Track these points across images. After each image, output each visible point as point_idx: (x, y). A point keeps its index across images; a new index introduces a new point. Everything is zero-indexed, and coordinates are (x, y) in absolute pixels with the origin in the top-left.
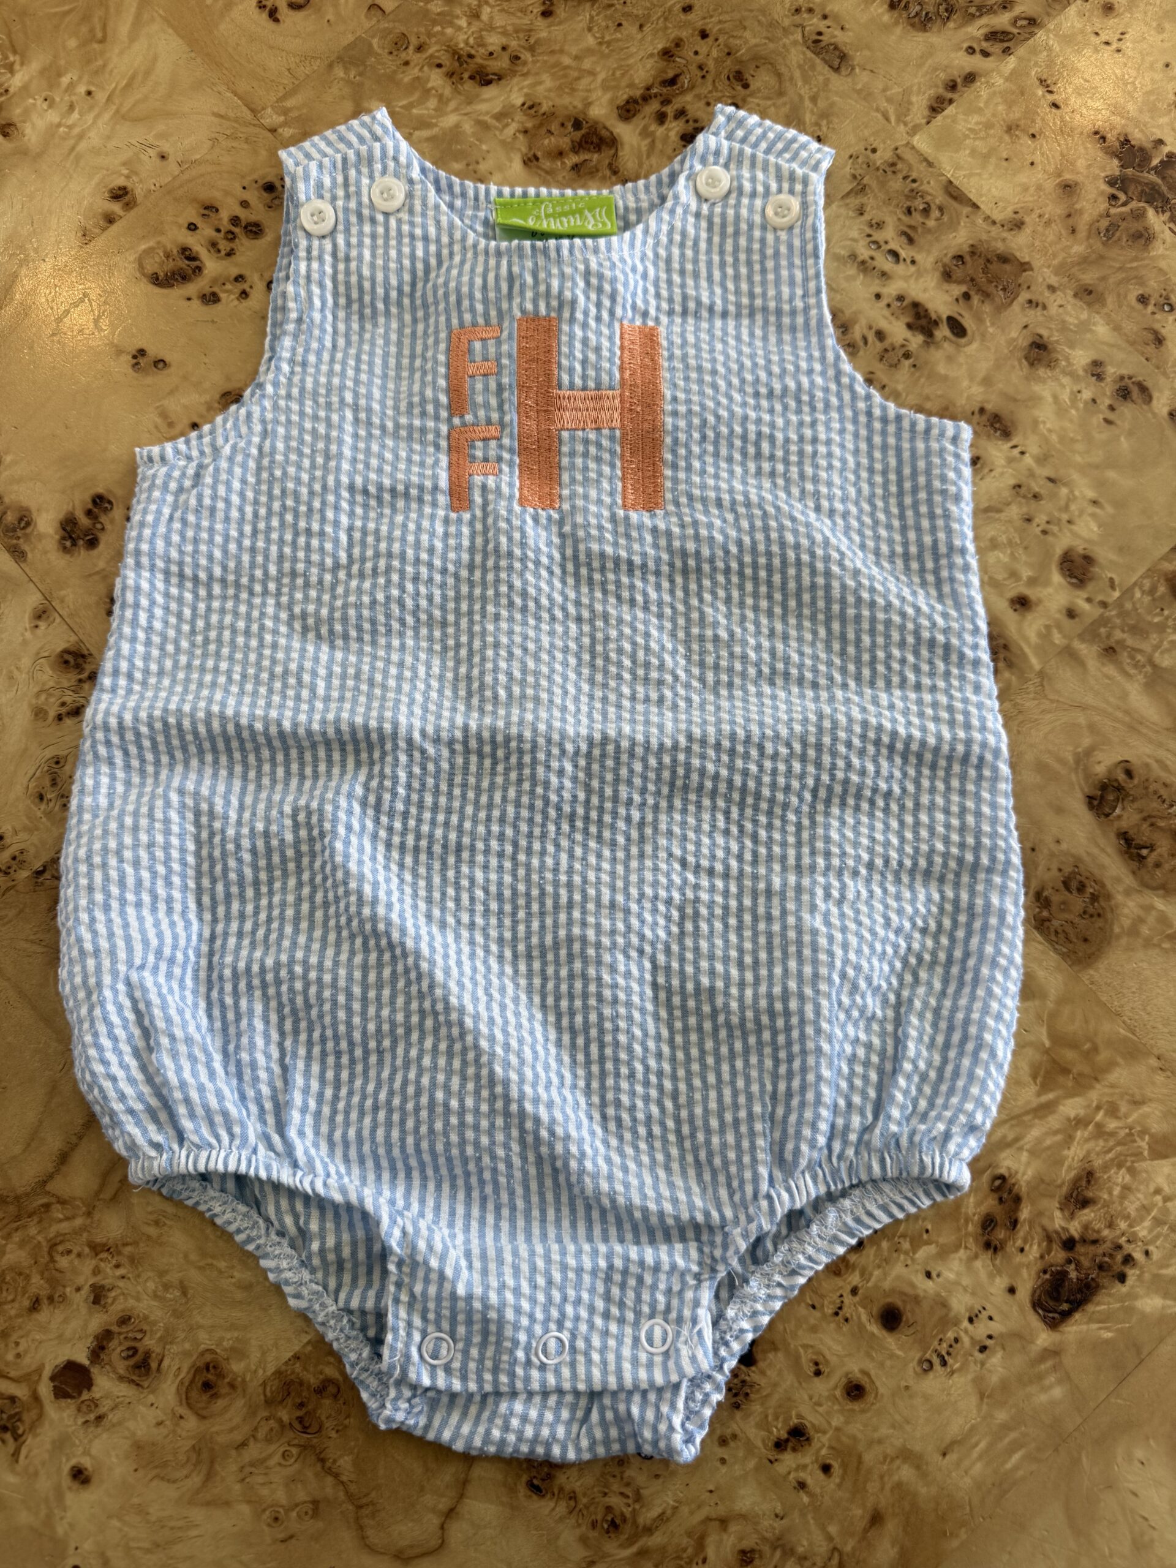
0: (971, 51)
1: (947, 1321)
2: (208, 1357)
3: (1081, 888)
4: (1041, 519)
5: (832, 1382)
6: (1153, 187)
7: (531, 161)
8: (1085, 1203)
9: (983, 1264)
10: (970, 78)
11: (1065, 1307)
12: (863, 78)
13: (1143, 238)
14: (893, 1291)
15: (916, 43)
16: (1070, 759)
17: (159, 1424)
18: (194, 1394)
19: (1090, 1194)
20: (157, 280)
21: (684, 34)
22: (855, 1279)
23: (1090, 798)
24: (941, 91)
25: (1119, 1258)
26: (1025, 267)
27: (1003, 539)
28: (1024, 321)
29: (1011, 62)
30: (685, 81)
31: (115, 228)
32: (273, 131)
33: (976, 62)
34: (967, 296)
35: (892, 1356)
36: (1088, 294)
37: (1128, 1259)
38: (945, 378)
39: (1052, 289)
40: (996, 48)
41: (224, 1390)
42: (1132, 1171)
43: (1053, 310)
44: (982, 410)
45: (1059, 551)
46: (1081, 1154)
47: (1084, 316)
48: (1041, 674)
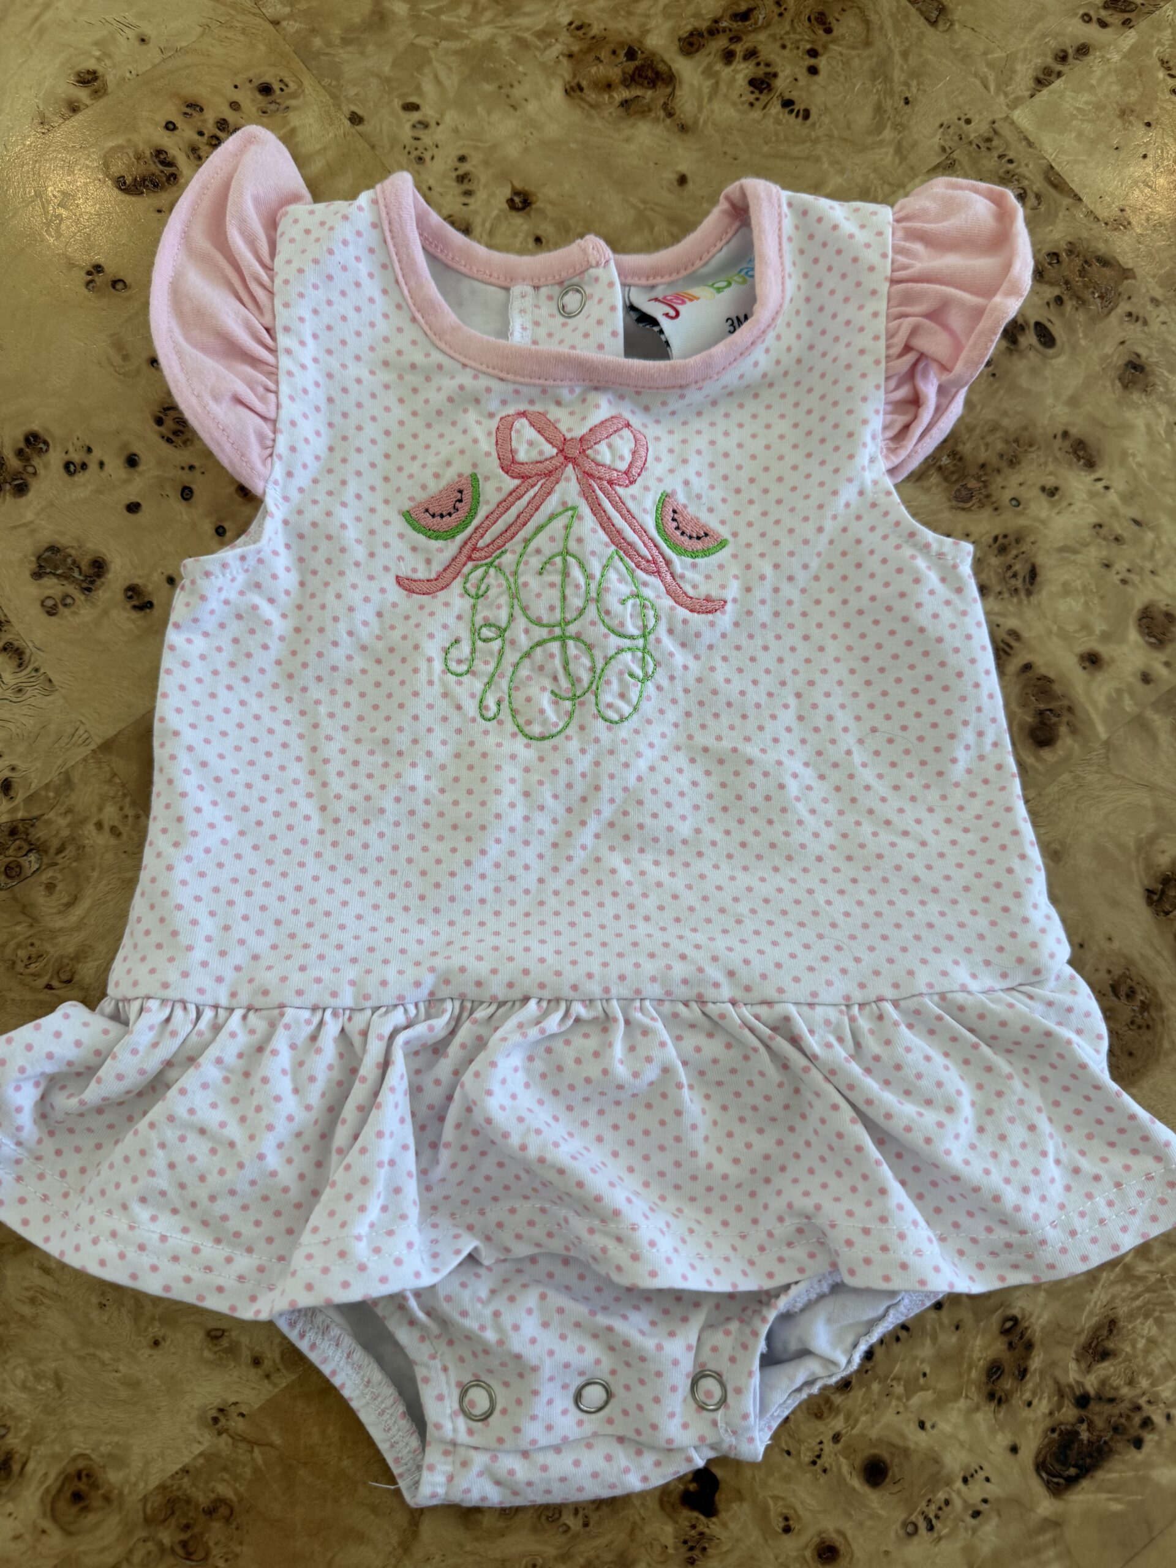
0: (1087, 18)
1: (938, 1479)
2: (81, 1464)
3: (1131, 994)
4: (1121, 565)
5: (804, 1539)
7: (573, 90)
8: (1105, 1355)
9: (984, 1418)
10: (1083, 50)
11: (1072, 1471)
12: (964, 36)
14: (880, 1440)
16: (1132, 844)
17: (17, 1538)
18: (61, 1505)
19: (1110, 1345)
20: (121, 185)
22: (838, 1424)
23: (1150, 892)
24: (1049, 60)
25: (1137, 1419)
26: (1127, 274)
27: (1078, 584)
28: (1122, 335)
29: (1131, 37)
31: (79, 116)
32: (276, 23)
33: (1092, 32)
34: (1059, 300)
35: (873, 1516)
37: (1147, 1423)
38: (1027, 393)
39: (1155, 301)
41: (97, 1503)
42: (1160, 1322)
43: (1155, 327)
44: (1065, 434)
45: (1138, 605)
46: (1105, 1298)
48: (1107, 744)
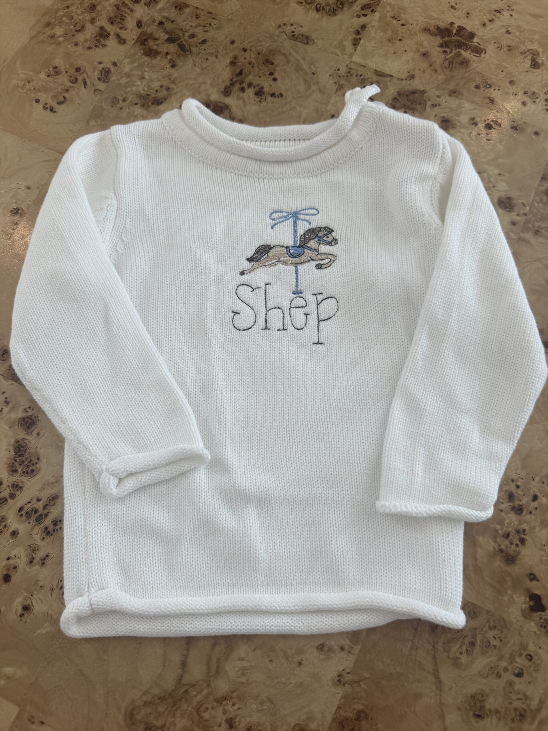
6: (458, 41)
13: (465, 63)
15: (335, 21)
21: (236, 53)
30: (246, 71)
36: (453, 93)
40: (368, 12)
47: (457, 102)
